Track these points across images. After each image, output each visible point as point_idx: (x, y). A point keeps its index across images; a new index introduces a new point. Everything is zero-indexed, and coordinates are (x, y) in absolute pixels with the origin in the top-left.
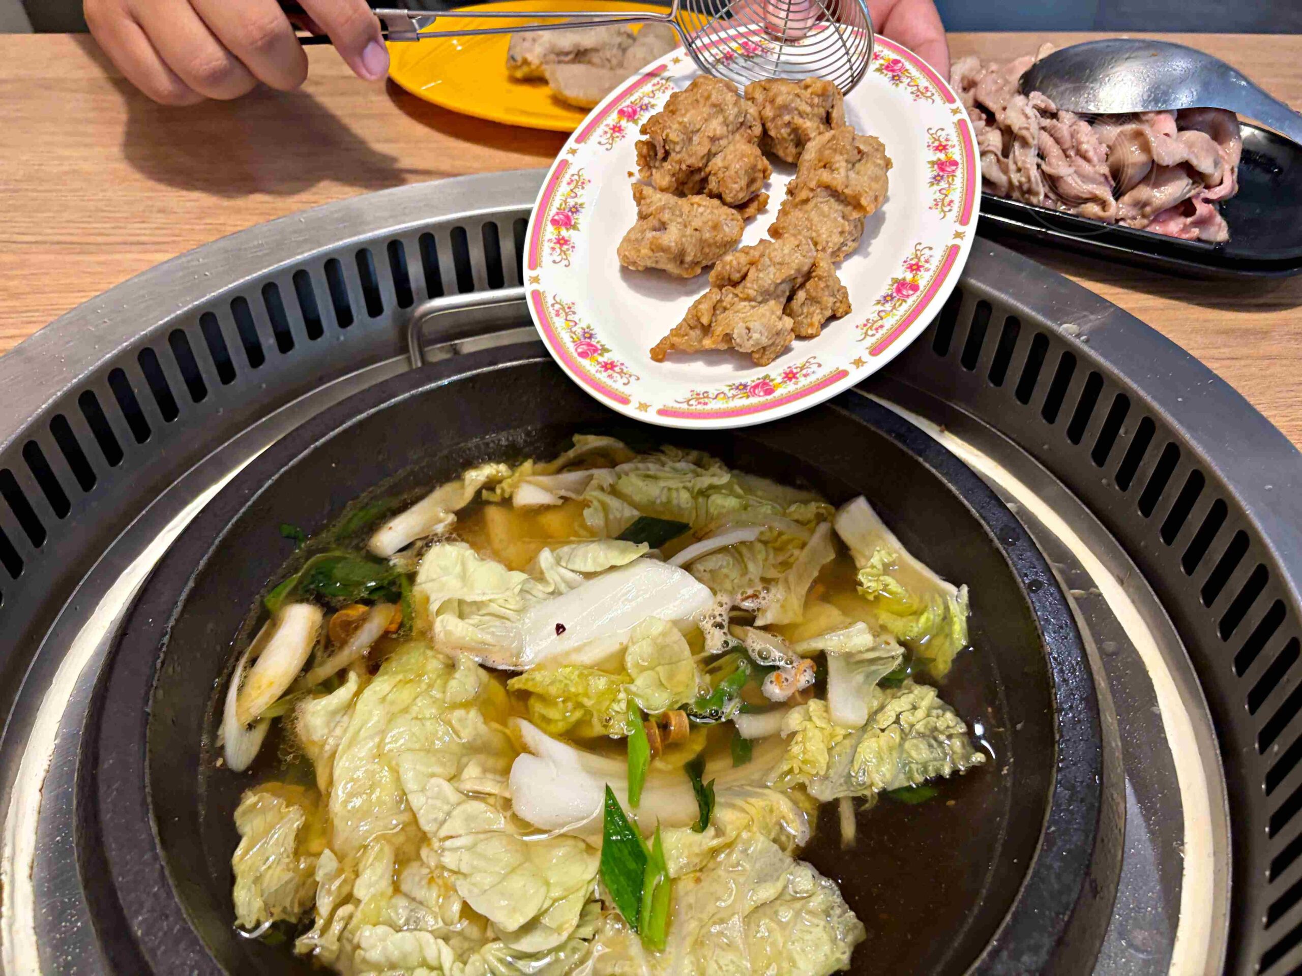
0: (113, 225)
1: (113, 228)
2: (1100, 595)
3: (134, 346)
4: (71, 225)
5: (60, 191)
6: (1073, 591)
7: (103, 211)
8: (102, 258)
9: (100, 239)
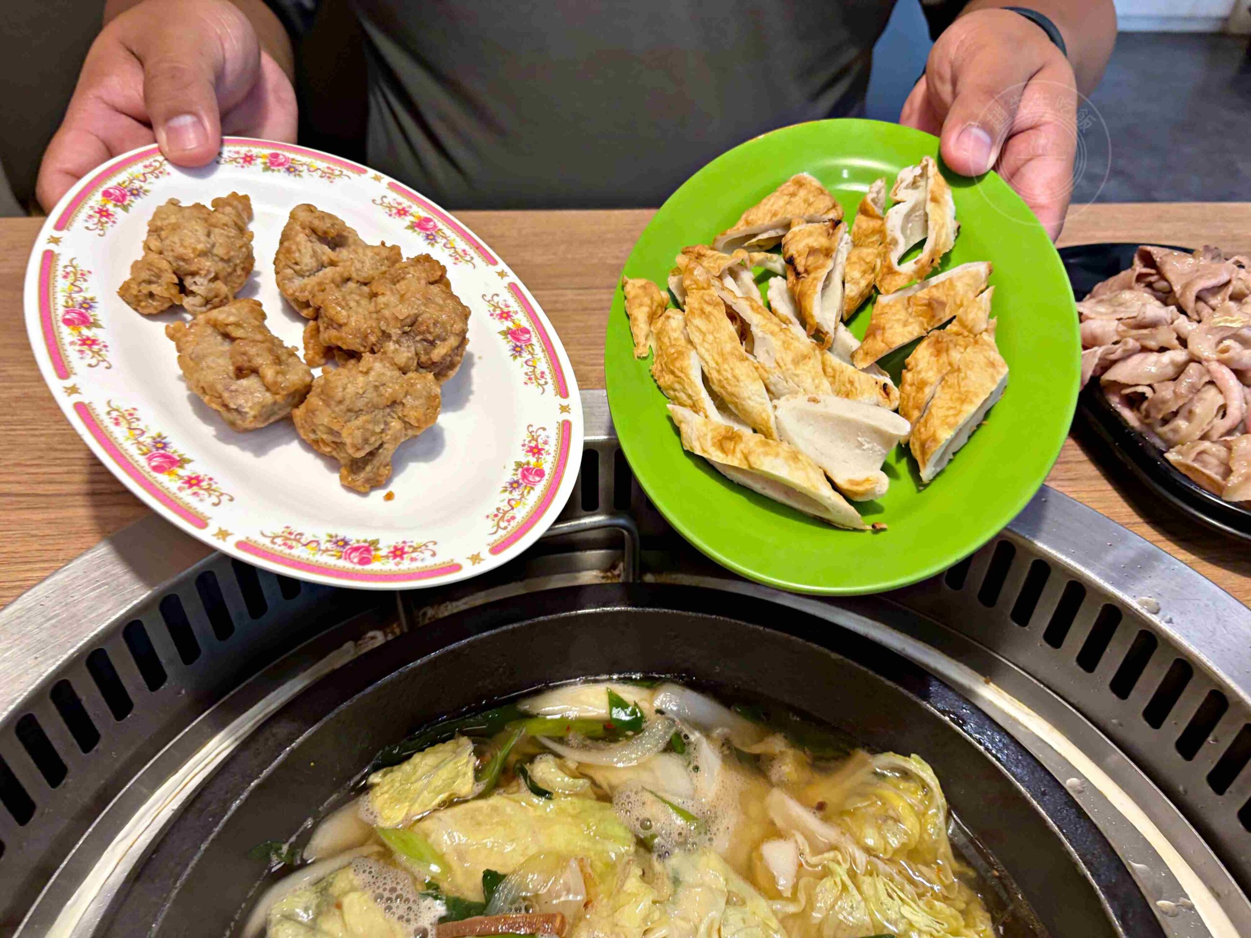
0: (65, 469)
1: (67, 473)
2: (1192, 908)
3: (81, 652)
4: (17, 469)
5: (9, 423)
6: (1159, 903)
7: (56, 450)
8: (52, 515)
9: (51, 489)
